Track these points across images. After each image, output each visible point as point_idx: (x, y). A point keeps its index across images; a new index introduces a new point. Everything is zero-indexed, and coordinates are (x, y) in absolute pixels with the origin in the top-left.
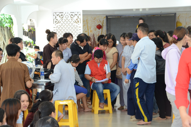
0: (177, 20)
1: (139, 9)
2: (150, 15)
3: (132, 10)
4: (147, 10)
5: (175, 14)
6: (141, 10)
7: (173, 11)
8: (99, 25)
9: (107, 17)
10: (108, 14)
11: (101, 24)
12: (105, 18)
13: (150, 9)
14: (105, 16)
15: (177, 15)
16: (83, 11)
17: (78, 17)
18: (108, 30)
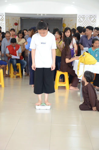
0: (63, 22)
1: (40, 14)
2: (47, 18)
3: (36, 14)
4: (46, 15)
5: (62, 18)
6: (42, 15)
7: (61, 17)
8: (16, 23)
9: (21, 18)
10: (22, 16)
11: (17, 23)
12: (20, 19)
13: (47, 15)
14: (20, 17)
15: (63, 20)
16: (6, 13)
17: (2, 17)
18: (21, 26)
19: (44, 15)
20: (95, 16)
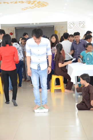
0: (55, 29)
1: (33, 24)
2: (40, 26)
3: (30, 24)
4: (38, 24)
5: (54, 26)
6: (35, 24)
7: (52, 25)
9: (15, 28)
11: (12, 32)
12: (15, 29)
13: (39, 23)
15: (55, 27)
18: (16, 35)
19: (36, 24)
20: (84, 22)
